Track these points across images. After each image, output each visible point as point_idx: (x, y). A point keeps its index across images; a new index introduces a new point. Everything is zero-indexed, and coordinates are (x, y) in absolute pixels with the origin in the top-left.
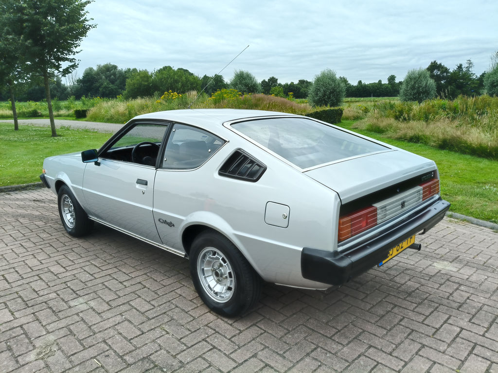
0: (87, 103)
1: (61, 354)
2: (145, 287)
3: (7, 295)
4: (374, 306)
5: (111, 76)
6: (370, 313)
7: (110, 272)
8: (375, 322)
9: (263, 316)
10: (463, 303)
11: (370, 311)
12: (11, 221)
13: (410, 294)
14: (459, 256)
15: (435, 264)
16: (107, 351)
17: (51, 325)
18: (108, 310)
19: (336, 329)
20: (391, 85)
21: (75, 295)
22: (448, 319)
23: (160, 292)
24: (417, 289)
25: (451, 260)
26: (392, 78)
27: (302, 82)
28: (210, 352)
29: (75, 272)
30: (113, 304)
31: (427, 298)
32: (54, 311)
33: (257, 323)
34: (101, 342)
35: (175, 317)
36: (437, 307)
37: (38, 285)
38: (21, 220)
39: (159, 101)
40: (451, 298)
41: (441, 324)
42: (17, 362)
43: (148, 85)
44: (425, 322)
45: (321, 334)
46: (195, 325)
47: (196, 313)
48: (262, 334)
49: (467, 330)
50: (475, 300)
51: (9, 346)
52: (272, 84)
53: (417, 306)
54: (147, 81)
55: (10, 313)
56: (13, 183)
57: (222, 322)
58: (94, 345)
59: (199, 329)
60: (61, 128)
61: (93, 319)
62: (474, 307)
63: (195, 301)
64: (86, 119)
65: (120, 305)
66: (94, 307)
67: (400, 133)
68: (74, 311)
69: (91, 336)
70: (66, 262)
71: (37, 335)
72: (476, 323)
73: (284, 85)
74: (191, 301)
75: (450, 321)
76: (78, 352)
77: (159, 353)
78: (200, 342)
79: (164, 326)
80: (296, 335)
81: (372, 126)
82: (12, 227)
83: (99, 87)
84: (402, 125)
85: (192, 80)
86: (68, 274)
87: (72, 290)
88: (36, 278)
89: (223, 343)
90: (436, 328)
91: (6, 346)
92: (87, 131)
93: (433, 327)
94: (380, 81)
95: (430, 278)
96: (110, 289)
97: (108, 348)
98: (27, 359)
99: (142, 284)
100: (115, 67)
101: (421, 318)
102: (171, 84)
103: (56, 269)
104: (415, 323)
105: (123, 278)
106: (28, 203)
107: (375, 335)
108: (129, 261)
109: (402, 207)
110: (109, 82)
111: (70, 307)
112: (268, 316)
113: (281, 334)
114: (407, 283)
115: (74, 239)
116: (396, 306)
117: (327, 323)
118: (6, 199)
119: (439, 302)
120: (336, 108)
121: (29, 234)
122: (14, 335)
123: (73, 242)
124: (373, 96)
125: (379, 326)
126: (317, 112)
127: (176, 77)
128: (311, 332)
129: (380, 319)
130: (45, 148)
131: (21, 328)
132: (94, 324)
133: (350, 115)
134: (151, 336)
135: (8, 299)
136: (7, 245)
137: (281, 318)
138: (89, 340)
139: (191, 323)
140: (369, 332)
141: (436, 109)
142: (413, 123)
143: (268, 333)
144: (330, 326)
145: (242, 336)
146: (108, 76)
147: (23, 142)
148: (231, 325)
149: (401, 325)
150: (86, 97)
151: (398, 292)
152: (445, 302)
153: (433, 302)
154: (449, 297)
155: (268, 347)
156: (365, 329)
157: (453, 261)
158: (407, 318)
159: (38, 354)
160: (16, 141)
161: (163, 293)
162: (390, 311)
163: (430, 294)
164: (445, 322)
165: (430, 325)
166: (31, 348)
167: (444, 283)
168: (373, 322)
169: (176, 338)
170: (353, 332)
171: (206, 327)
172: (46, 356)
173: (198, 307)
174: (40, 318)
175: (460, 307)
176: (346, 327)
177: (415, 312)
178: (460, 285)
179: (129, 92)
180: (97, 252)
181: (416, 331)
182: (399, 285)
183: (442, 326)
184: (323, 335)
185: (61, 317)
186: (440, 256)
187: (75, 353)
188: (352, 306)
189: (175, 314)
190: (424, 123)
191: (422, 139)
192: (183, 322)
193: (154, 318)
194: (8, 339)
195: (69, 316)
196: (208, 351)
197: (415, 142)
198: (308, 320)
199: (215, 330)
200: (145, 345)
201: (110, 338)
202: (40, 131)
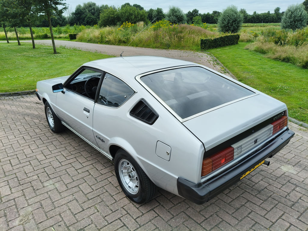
0: (77, 28)
1: (34, 222)
2: (90, 174)
3: (10, 175)
4: (233, 200)
5: (92, 10)
6: (230, 205)
7: (71, 161)
8: (232, 213)
9: (159, 203)
10: (296, 203)
11: (230, 204)
12: (20, 119)
13: (259, 192)
14: (300, 161)
15: (282, 167)
16: (60, 221)
17: (31, 199)
18: (66, 191)
19: (205, 217)
20: (277, 14)
21: (48, 178)
22: (283, 215)
23: (98, 179)
24: (266, 188)
25: (294, 164)
26: (277, 10)
27: (215, 12)
28: (121, 229)
29: (51, 160)
30: (70, 186)
31: (271, 196)
32: (34, 189)
33: (154, 208)
34: (58, 215)
35: (104, 200)
36: (277, 204)
37: (28, 169)
38: (27, 118)
39: (120, 29)
40: (288, 197)
41: (276, 219)
42: (8, 225)
43: (114, 17)
44: (266, 216)
45: (194, 220)
46: (116, 207)
47: (117, 198)
48: (156, 217)
49: (294, 226)
50: (305, 200)
51: (5, 213)
52: (195, 14)
53: (263, 202)
54: (113, 14)
55: (9, 189)
56: (26, 89)
57: (133, 205)
58: (53, 217)
59: (118, 210)
60: (60, 47)
61: (55, 196)
62: (303, 207)
63: (118, 188)
64: (76, 40)
65: (73, 188)
66: (58, 188)
67: (277, 55)
68: (46, 190)
69: (53, 209)
70: (47, 152)
71: (22, 207)
72: (302, 220)
73: (203, 15)
74: (116, 187)
75: (283, 217)
76: (43, 221)
77: (90, 226)
78: (117, 220)
79: (97, 206)
80: (178, 220)
81: (258, 48)
82: (20, 124)
83: (85, 17)
84: (279, 48)
85: (142, 13)
86: (47, 161)
87: (47, 173)
88: (28, 163)
89: (130, 223)
90: (272, 222)
91: (4, 213)
92: (75, 49)
93: (271, 221)
94: (269, 12)
95: (277, 179)
96: (69, 175)
97: (61, 219)
98: (14, 224)
99: (89, 172)
100: (94, 4)
101: (263, 213)
102: (128, 16)
103: (41, 157)
104: (259, 216)
105: (78, 166)
106: (32, 105)
107: (230, 224)
108: (84, 153)
109: (255, 143)
110: (91, 14)
111: (44, 187)
112: (162, 203)
113: (168, 218)
114: (259, 183)
115: (54, 134)
116: (248, 201)
117: (199, 212)
118: (20, 101)
119: (279, 200)
120: (235, 34)
121: (29, 129)
122: (9, 205)
123: (54, 137)
124: (263, 22)
125: (234, 217)
126: (221, 37)
127: (131, 12)
128: (187, 218)
129: (235, 211)
130: (48, 63)
131: (14, 200)
132: (56, 201)
133: (244, 38)
134: (88, 212)
135: (10, 178)
136: (15, 137)
137: (171, 205)
138: (51, 212)
139: (113, 205)
140: (226, 222)
141: (304, 37)
142: (287, 47)
143: (160, 216)
144: (201, 214)
145: (143, 218)
146: (90, 10)
147: (36, 58)
148: (138, 208)
149: (249, 217)
150: (76, 25)
151: (252, 190)
152: (283, 200)
153: (275, 199)
154: (286, 196)
155: (158, 228)
156: (224, 219)
157: (295, 165)
158: (254, 212)
159: (20, 221)
160: (32, 57)
161: (100, 180)
162: (244, 205)
163: (274, 193)
164: (280, 217)
165: (269, 219)
166: (17, 216)
167: (286, 184)
168: (230, 213)
169: (103, 216)
170: (216, 221)
171: (122, 209)
172: (25, 223)
173: (119, 192)
174: (25, 194)
175: (293, 205)
176: (211, 216)
177: (260, 207)
178: (297, 186)
179: (102, 22)
180: (67, 145)
181: (258, 223)
182: (254, 184)
183: (277, 221)
184: (195, 221)
185: (38, 194)
186: (287, 160)
187: (42, 222)
188: (219, 199)
189: (105, 197)
190: (295, 47)
191: (291, 60)
192: (108, 204)
193: (92, 199)
194: (6, 208)
195: (42, 194)
196: (120, 228)
197: (286, 62)
198: (187, 208)
199: (127, 211)
200: (83, 219)
201: (63, 212)
202: (48, 49)
